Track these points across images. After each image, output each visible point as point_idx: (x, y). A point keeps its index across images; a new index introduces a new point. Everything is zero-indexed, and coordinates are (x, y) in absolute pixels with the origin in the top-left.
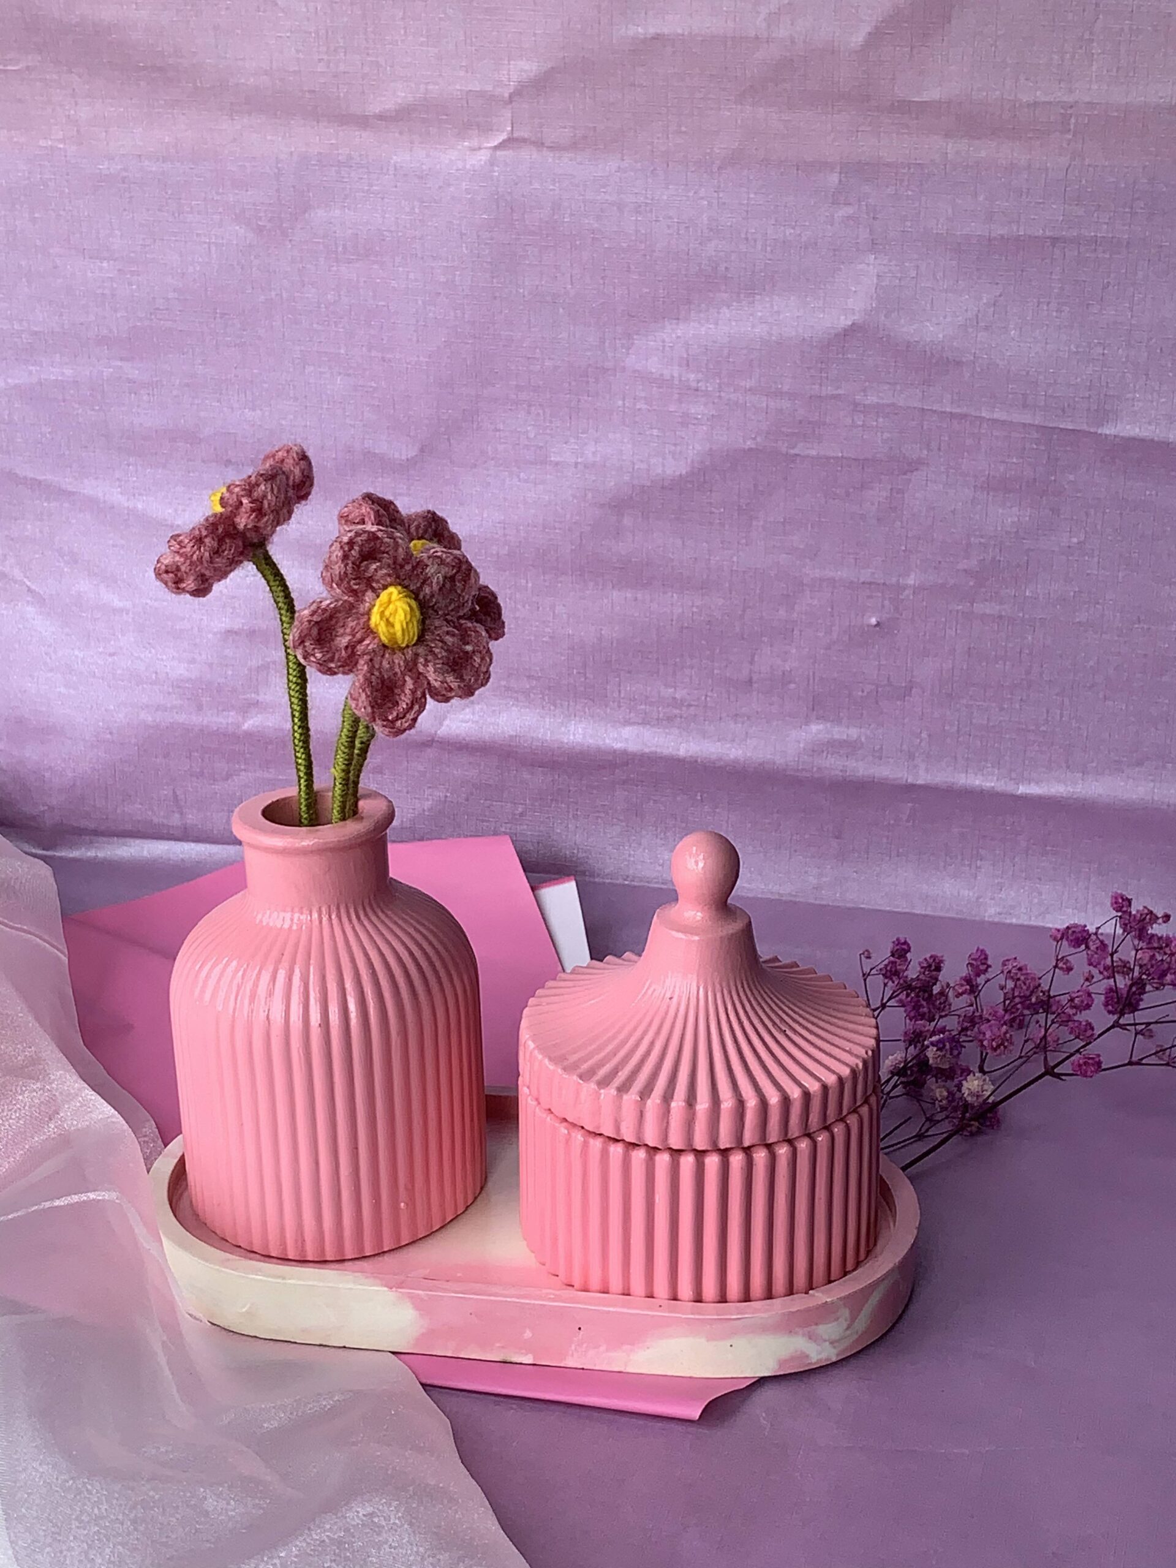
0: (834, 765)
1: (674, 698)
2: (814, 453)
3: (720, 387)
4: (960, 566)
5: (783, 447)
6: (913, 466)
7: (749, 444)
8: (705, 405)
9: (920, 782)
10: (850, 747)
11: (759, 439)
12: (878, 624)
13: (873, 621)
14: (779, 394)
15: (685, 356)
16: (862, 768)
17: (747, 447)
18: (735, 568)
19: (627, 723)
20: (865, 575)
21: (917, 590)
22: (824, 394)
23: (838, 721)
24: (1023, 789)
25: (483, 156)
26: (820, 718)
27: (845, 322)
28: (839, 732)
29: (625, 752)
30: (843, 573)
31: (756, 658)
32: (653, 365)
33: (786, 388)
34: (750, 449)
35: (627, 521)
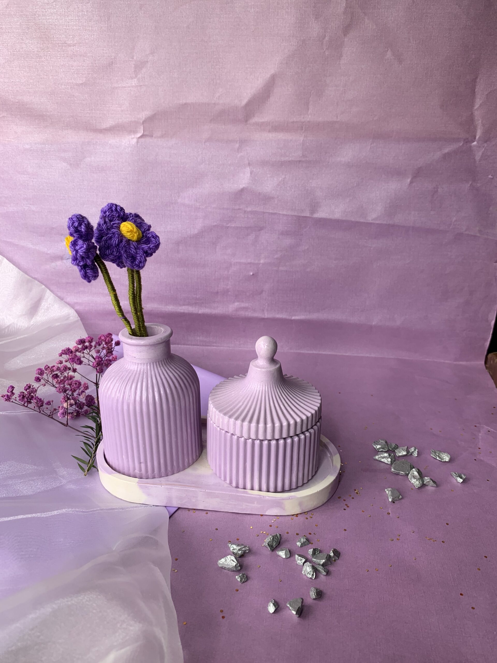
0: (243, 314)
1: (197, 298)
2: (233, 226)
3: (206, 207)
4: (275, 257)
5: (225, 224)
6: (261, 229)
7: (215, 224)
8: (202, 212)
9: (266, 317)
10: (246, 309)
11: (218, 222)
12: (253, 275)
13: (251, 274)
14: (223, 209)
15: (196, 198)
16: (250, 314)
17: (214, 225)
18: (212, 260)
19: (184, 305)
20: (249, 261)
21: (263, 264)
22: (236, 208)
23: (243, 302)
24: (293, 318)
25: (135, 140)
26: (239, 301)
27: (241, 187)
28: (243, 305)
29: (184, 313)
30: (243, 261)
31: (219, 286)
32: (187, 201)
33: (225, 207)
34: (216, 225)
35: (181, 248)
